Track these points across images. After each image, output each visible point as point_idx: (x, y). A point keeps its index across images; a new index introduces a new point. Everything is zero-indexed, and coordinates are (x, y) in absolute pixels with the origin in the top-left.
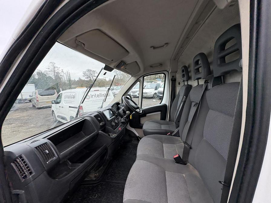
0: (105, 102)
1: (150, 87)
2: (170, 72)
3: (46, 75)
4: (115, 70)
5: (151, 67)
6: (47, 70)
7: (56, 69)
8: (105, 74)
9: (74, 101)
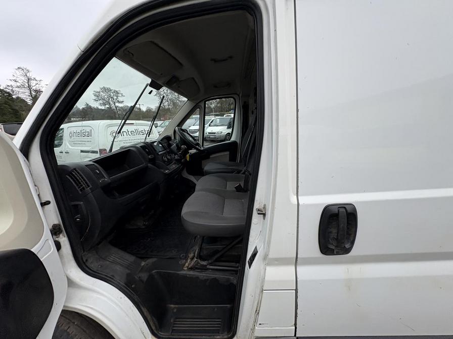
0: (149, 136)
1: (220, 122)
2: (240, 95)
3: (10, 95)
4: (164, 88)
5: (216, 87)
6: (13, 83)
7: (33, 83)
8: (150, 93)
9: (91, 141)
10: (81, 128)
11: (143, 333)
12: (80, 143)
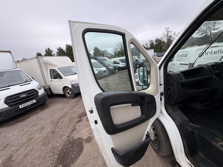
3: (161, 41)
6: (163, 36)
7: (169, 33)
9: (186, 59)
10: (183, 53)
11: (181, 149)
12: (181, 60)
